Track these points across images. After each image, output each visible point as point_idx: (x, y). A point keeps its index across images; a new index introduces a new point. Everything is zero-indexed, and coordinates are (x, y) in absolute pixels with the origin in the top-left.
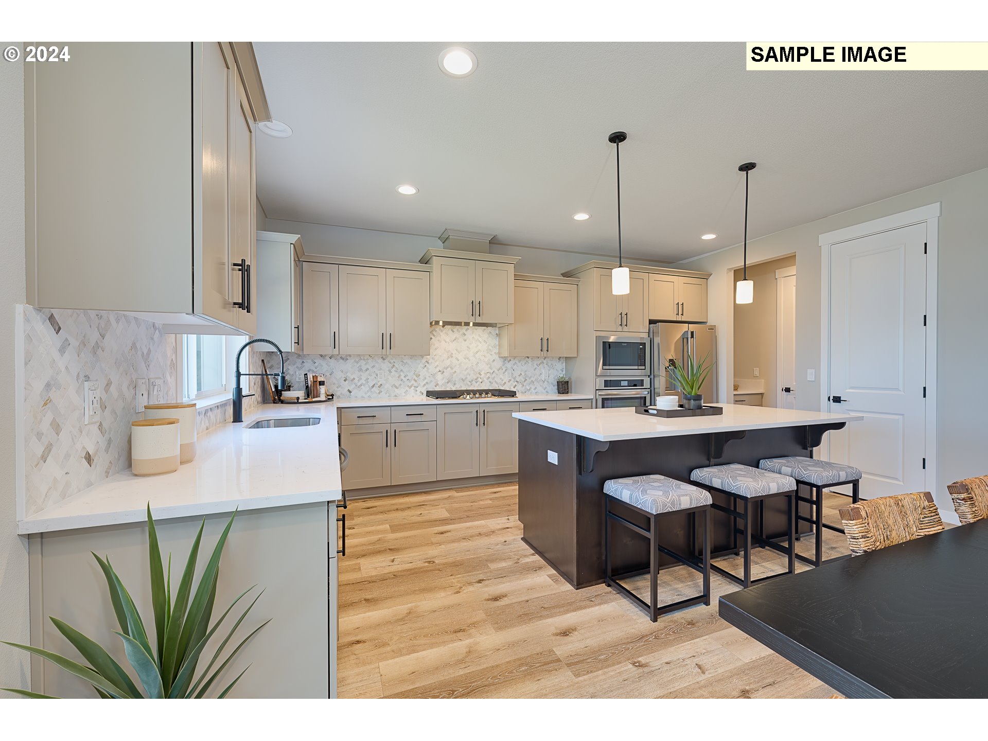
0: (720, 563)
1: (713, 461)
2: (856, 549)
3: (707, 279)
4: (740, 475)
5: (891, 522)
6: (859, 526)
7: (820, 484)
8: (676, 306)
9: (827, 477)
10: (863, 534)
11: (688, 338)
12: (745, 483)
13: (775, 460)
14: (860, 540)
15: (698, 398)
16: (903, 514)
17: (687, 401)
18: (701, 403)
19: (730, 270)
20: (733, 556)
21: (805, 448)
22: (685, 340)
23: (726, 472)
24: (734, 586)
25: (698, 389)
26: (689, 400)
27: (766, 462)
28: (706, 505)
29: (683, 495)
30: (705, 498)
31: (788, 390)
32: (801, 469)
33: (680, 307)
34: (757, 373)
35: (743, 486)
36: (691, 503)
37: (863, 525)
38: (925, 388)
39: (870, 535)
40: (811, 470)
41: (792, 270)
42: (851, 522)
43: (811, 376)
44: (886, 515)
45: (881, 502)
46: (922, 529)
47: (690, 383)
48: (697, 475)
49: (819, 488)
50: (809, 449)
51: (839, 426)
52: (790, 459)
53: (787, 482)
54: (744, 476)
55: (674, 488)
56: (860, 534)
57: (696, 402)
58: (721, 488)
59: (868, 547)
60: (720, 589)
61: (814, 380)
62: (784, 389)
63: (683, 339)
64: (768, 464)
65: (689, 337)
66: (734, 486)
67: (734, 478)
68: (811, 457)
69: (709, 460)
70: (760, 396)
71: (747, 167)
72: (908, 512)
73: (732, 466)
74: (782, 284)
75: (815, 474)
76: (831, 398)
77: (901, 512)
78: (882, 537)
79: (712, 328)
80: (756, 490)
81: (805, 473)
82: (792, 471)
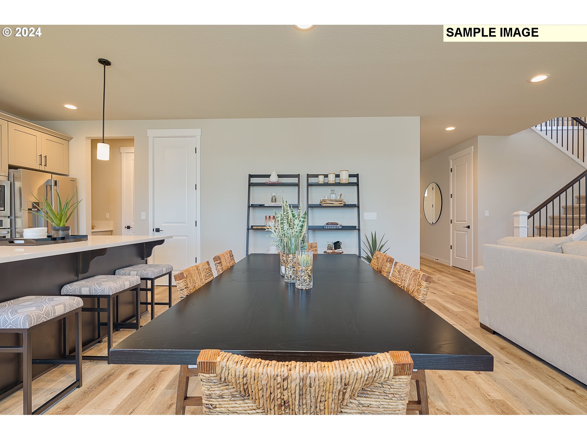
0: (89, 353)
1: (81, 276)
2: (183, 296)
3: (68, 141)
4: (104, 281)
5: (195, 279)
6: (184, 282)
7: (153, 278)
8: (39, 158)
9: (157, 272)
10: (186, 286)
11: (51, 186)
12: (108, 286)
13: (126, 269)
14: (184, 290)
15: (66, 229)
16: (200, 274)
17: (55, 232)
18: (69, 233)
19: (88, 138)
20: (98, 344)
21: (143, 259)
22: (49, 187)
23: (92, 282)
24: (100, 364)
25: (66, 221)
26: (58, 230)
27: (120, 270)
28: (79, 308)
29: (57, 305)
30: (78, 303)
31: (129, 227)
32: (142, 271)
33: (43, 159)
34: (108, 216)
35: (107, 288)
36: (65, 309)
37: (185, 281)
38: (196, 221)
39: (188, 286)
40: (148, 270)
41: (132, 150)
42: (180, 281)
43: (143, 217)
44: (193, 275)
45: (191, 269)
46: (207, 280)
47: (58, 217)
48: (67, 289)
49: (152, 280)
50: (145, 259)
51: (161, 242)
52: (135, 266)
53: (135, 279)
54: (107, 281)
55: (48, 302)
56: (184, 287)
57: (65, 232)
58: (89, 294)
59: (188, 293)
60: (89, 371)
61: (145, 219)
62: (126, 227)
63: (47, 186)
64: (121, 272)
65: (53, 184)
66: (99, 290)
67: (100, 284)
68: (146, 263)
69: (77, 275)
70: (111, 232)
71: (105, 62)
72: (201, 272)
73: (96, 277)
74: (124, 157)
75: (150, 272)
76: (155, 229)
77: (199, 273)
78: (192, 287)
79: (74, 180)
80: (116, 289)
81: (145, 272)
82: (137, 273)
